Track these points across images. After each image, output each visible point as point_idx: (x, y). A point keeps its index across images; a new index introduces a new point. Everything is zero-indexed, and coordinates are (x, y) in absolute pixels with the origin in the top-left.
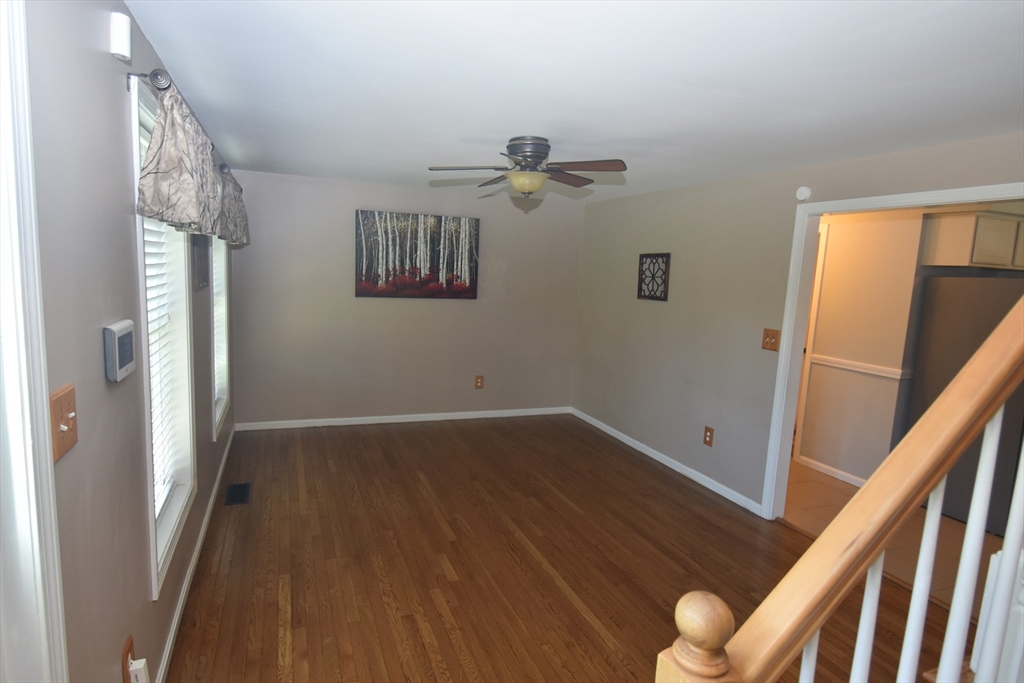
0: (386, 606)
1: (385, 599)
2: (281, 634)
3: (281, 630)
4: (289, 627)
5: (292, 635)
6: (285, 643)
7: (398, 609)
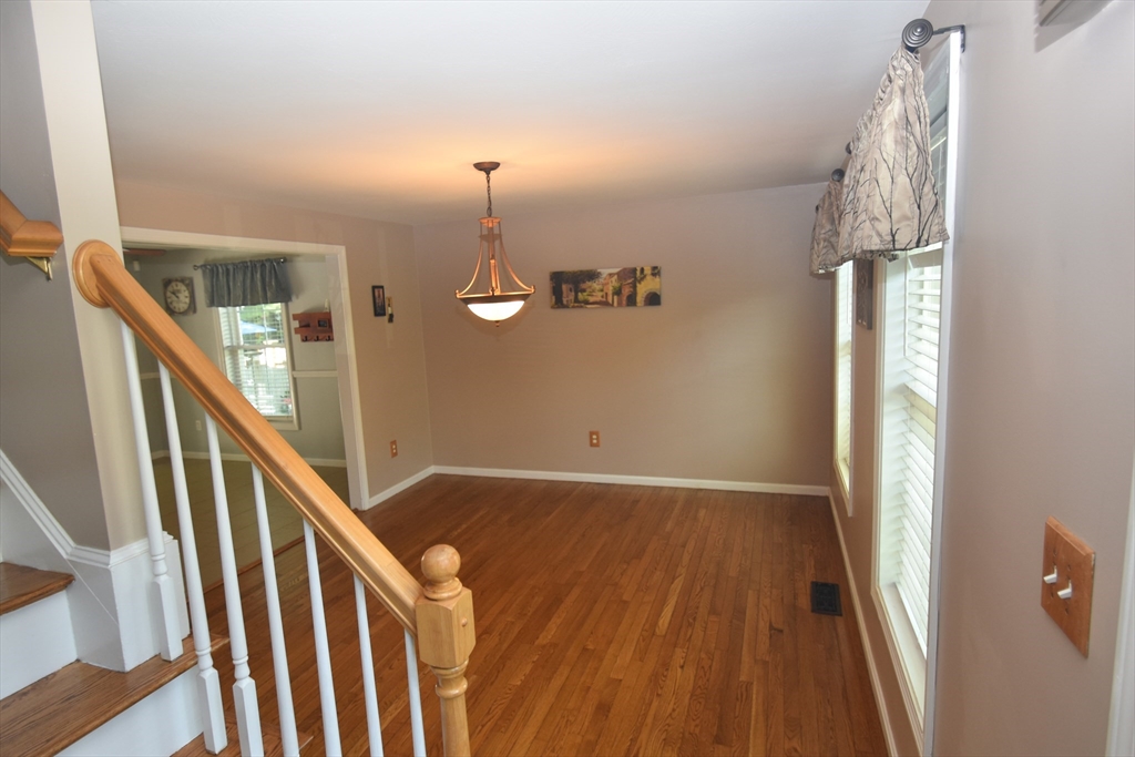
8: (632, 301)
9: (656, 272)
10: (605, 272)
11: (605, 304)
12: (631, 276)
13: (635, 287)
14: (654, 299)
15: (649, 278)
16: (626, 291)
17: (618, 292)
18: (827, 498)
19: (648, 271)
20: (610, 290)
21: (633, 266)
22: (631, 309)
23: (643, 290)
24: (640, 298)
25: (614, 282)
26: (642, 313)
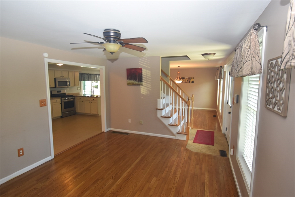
0: (178, 179)
1: (177, 180)
2: (208, 183)
3: (208, 184)
4: (206, 184)
5: (205, 181)
6: (207, 180)
7: (176, 177)
8: (190, 82)
9: (193, 78)
10: (186, 78)
11: (186, 82)
12: (190, 79)
13: (190, 80)
14: (193, 82)
15: (192, 79)
16: (189, 81)
17: (188, 81)
18: (216, 110)
19: (192, 78)
20: (186, 80)
21: (190, 77)
22: (189, 83)
23: (191, 81)
24: (191, 82)
25: (187, 79)
26: (191, 84)
